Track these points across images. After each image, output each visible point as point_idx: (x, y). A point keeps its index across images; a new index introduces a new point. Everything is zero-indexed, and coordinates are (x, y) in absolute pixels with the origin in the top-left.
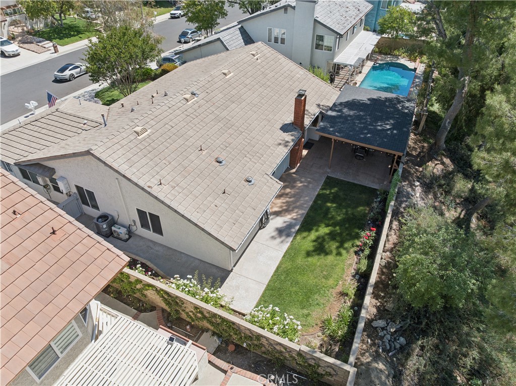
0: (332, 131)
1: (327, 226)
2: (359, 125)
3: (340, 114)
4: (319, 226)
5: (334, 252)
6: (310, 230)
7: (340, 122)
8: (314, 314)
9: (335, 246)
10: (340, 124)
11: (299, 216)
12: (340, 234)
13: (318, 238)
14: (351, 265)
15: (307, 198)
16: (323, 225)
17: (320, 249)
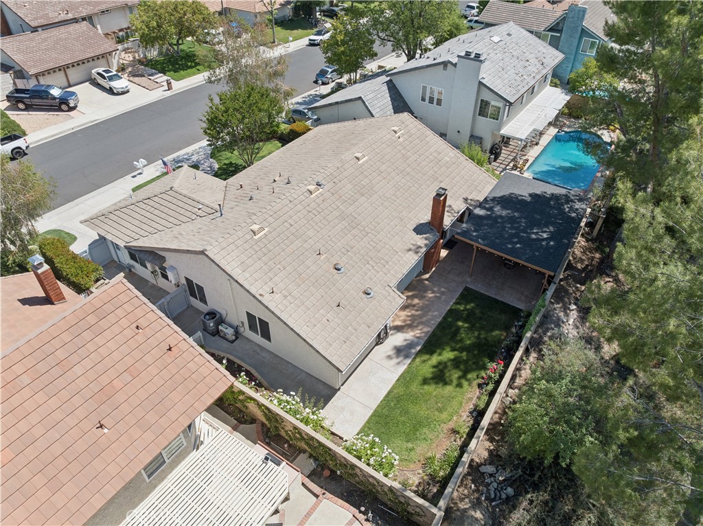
0: (475, 236)
1: (453, 350)
2: (510, 231)
3: (489, 213)
4: (443, 349)
5: (455, 382)
6: (432, 353)
8: (419, 450)
9: (457, 375)
10: (486, 227)
11: (423, 335)
12: (466, 362)
13: (440, 363)
14: (471, 399)
15: (436, 313)
16: (448, 349)
17: (439, 377)
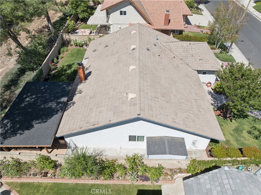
0: (64, 85)
1: (68, 73)
3: (59, 101)
4: (71, 72)
5: (65, 66)
6: (74, 71)
7: (59, 93)
9: (65, 68)
10: (59, 91)
12: (62, 72)
13: (71, 69)
14: (59, 65)
15: (77, 82)
16: (69, 73)
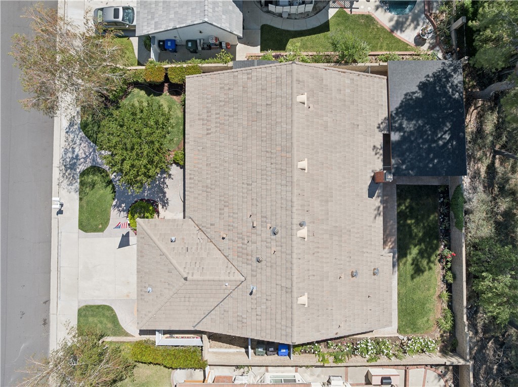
0: (406, 169)
2: (424, 147)
4: (410, 249)
5: (427, 268)
6: (405, 255)
7: (407, 150)
9: (425, 262)
10: (407, 154)
11: (393, 244)
12: (426, 250)
13: (413, 260)
14: (439, 272)
15: (391, 222)
16: (413, 246)
17: (418, 270)
